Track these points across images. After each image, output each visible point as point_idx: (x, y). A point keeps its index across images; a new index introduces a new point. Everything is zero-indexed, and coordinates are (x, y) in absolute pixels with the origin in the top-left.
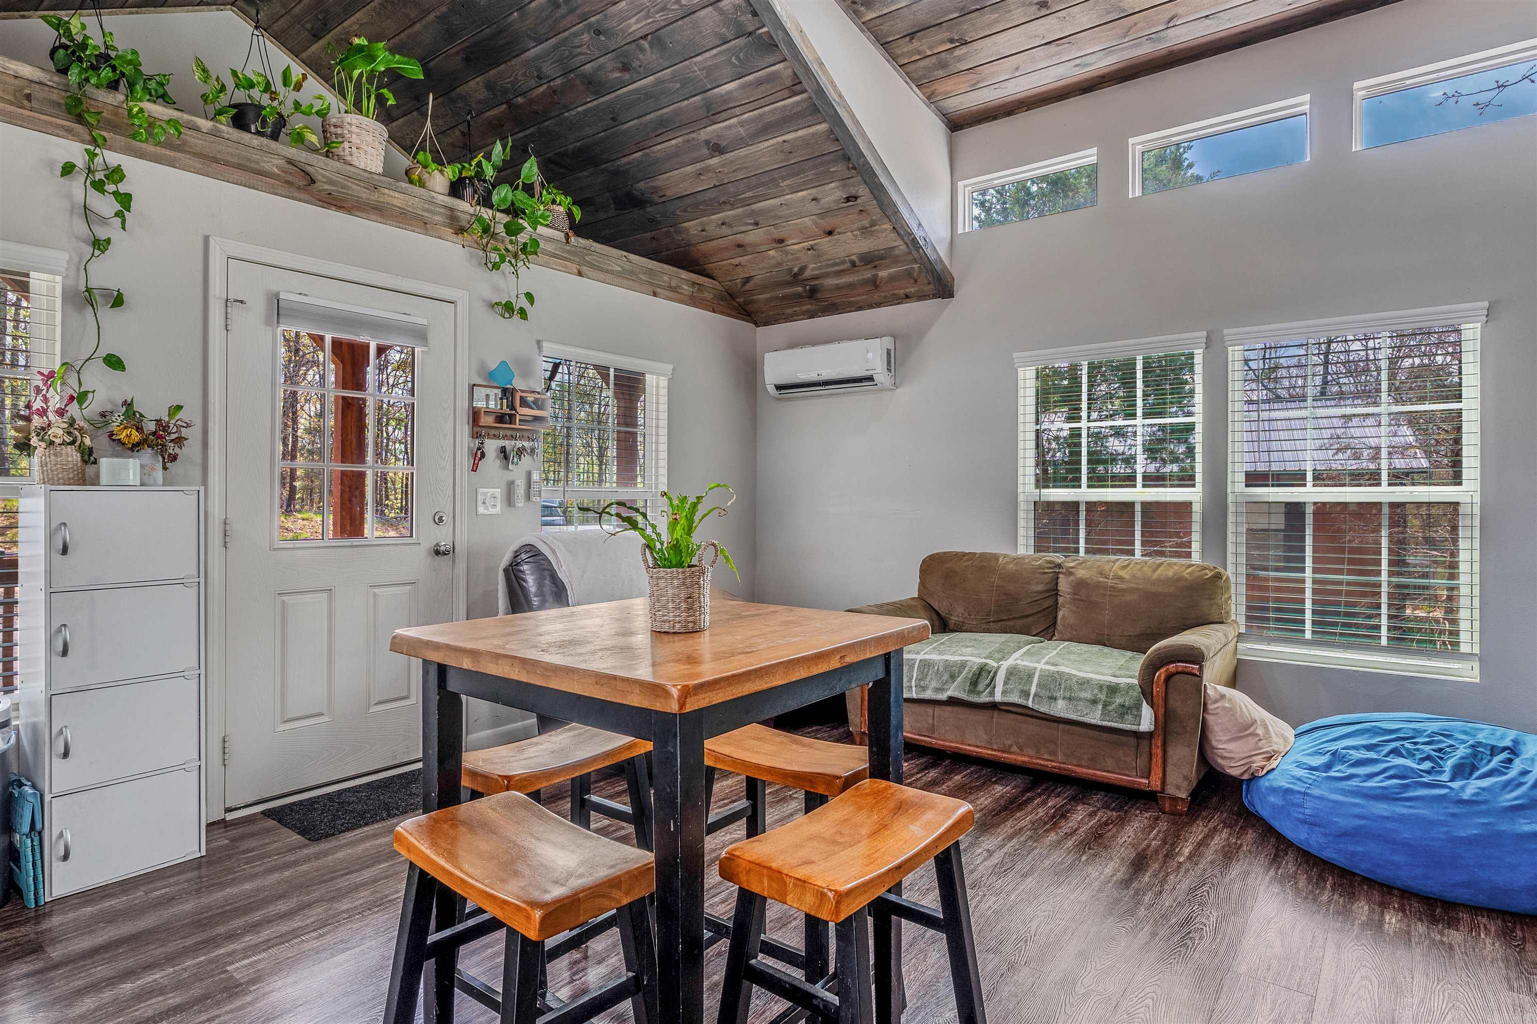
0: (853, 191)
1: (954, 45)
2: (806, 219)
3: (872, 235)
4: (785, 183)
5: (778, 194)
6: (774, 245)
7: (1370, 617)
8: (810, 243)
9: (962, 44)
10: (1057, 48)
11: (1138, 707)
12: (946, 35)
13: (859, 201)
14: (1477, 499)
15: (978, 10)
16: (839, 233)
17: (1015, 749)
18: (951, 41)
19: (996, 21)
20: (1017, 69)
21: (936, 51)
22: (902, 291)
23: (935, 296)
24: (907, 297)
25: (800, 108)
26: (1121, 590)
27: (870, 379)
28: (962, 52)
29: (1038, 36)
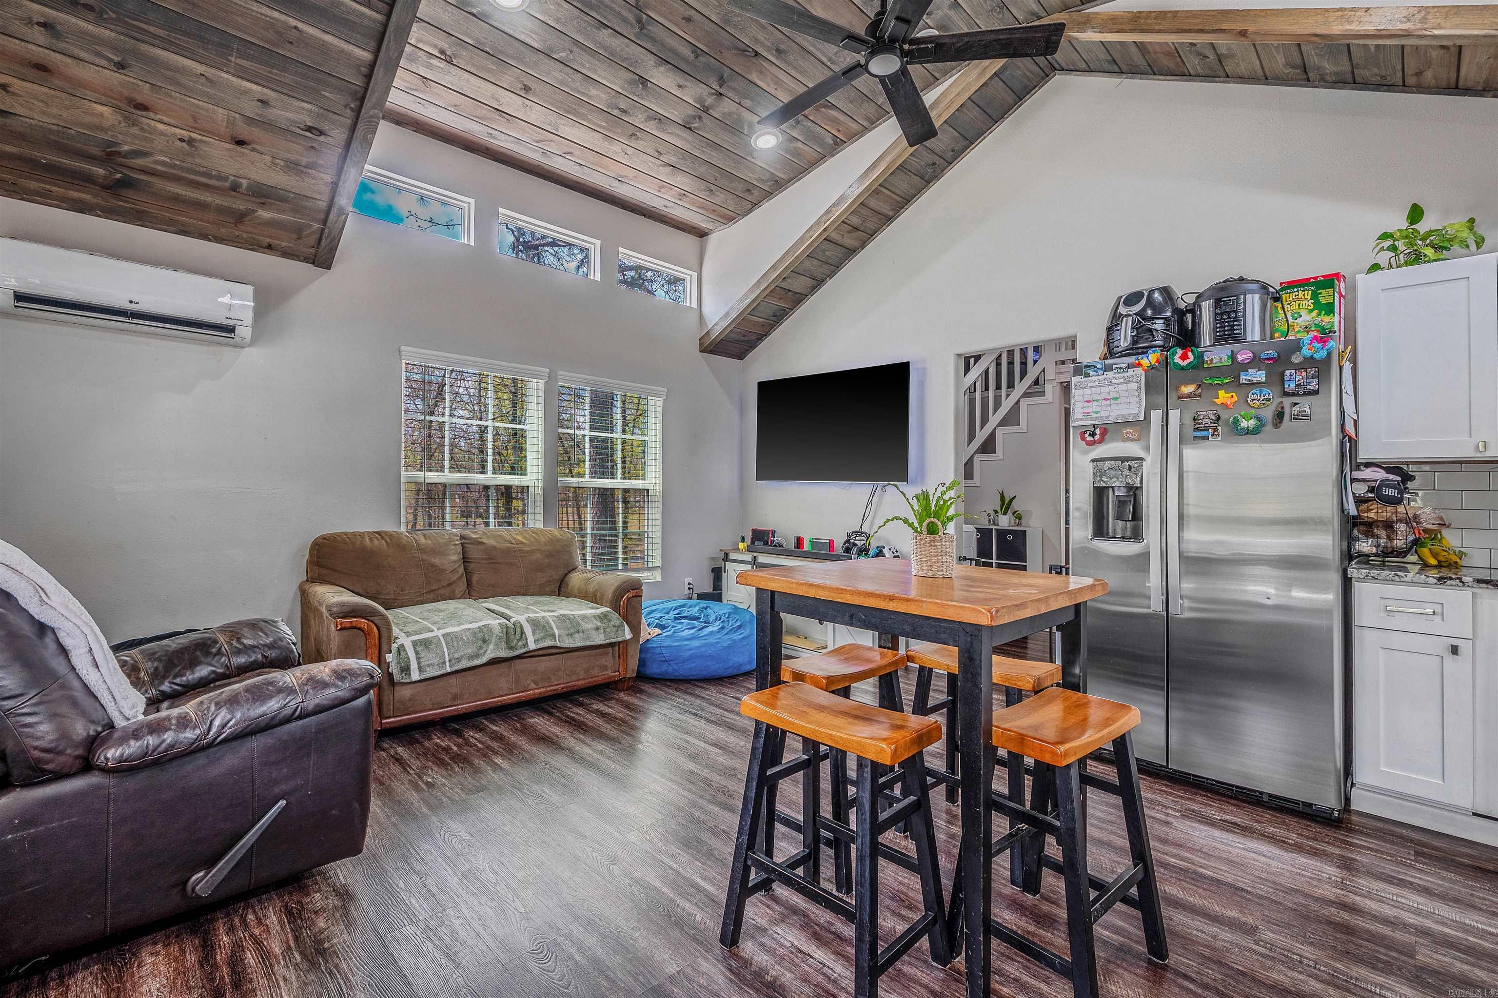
0: (326, 127)
1: (439, 55)
2: (221, 110)
3: (297, 174)
4: (239, 61)
5: (212, 63)
6: (123, 105)
7: (611, 553)
8: (193, 135)
9: (446, 61)
10: (498, 117)
11: (623, 626)
12: (444, 45)
13: (322, 138)
14: (659, 488)
15: (489, 53)
16: (254, 150)
17: (533, 686)
18: (442, 52)
19: (489, 70)
20: (456, 106)
21: (420, 46)
22: (268, 240)
23: (306, 260)
24: (269, 247)
25: (357, 20)
26: (527, 552)
27: (231, 330)
28: (439, 65)
29: (498, 100)
